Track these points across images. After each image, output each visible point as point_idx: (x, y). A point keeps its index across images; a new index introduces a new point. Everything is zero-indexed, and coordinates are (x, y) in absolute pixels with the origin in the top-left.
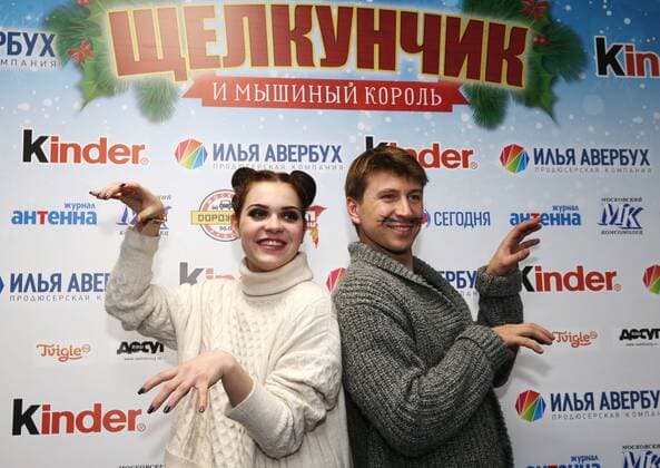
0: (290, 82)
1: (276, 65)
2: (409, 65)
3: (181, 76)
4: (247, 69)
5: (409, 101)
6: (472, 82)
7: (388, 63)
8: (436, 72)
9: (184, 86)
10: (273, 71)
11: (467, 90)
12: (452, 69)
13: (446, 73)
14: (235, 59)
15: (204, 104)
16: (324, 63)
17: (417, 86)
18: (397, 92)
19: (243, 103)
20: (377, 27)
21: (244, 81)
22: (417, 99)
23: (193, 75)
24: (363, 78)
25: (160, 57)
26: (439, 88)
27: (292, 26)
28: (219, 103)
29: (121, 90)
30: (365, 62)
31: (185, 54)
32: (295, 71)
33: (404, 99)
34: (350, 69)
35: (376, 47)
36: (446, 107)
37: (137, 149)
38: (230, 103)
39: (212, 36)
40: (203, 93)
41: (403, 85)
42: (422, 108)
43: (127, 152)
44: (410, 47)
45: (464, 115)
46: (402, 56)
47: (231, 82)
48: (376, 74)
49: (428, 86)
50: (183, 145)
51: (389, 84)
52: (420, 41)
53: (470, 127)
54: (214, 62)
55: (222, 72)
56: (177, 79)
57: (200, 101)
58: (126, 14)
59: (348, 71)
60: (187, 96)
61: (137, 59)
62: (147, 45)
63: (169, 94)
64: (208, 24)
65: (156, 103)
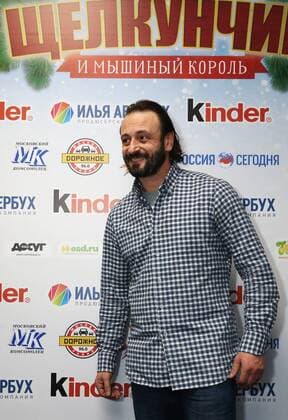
0: (133, 58)
1: (123, 46)
2: (223, 43)
3: (56, 56)
4: (102, 50)
5: (222, 71)
6: (271, 55)
7: (207, 42)
8: (243, 47)
9: (58, 63)
10: (121, 50)
11: (267, 62)
12: (256, 46)
13: (251, 49)
14: (93, 42)
15: (72, 76)
16: (159, 43)
17: (228, 59)
18: (212, 64)
19: (99, 75)
20: (199, 14)
21: (100, 59)
22: (227, 70)
24: (188, 54)
25: (41, 41)
26: (246, 61)
27: (136, 16)
28: (82, 75)
29: (14, 67)
30: (189, 41)
31: (58, 39)
32: (138, 50)
33: (219, 70)
34: (178, 48)
35: (199, 30)
36: (250, 76)
37: (25, 109)
38: (90, 75)
39: (77, 25)
40: (70, 68)
41: (217, 59)
42: (232, 77)
43: (18, 112)
44: (224, 28)
45: (263, 81)
46: (217, 36)
47: (91, 59)
48: (197, 51)
49: (236, 59)
50: (57, 107)
51: (206, 59)
52: (232, 24)
53: (267, 90)
54: (79, 45)
55: (85, 52)
56: (53, 58)
57: (69, 74)
58: (17, 10)
59: (177, 49)
60: (58, 70)
61: (25, 43)
62: (32, 34)
63: (46, 70)
64: (75, 16)
65: (38, 76)
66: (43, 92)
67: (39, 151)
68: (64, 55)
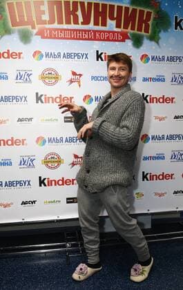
0: (71, 30)
1: (66, 24)
2: (111, 25)
3: (34, 27)
4: (56, 25)
5: (111, 38)
6: (132, 31)
7: (104, 24)
8: (120, 28)
9: (35, 31)
10: (65, 26)
11: (131, 34)
13: (124, 28)
14: (52, 21)
15: (42, 38)
16: (82, 23)
17: (114, 32)
18: (107, 35)
19: (55, 38)
20: (100, 10)
21: (55, 30)
22: (113, 37)
23: (38, 27)
24: (96, 29)
25: (26, 20)
26: (122, 34)
27: (71, 10)
28: (46, 38)
29: (13, 33)
30: (96, 23)
31: (34, 19)
32: (72, 26)
33: (109, 37)
34: (91, 26)
35: (100, 18)
36: (123, 40)
37: (20, 54)
38: (51, 38)
39: (43, 12)
40: (41, 34)
41: (109, 32)
42: (115, 41)
43: (16, 55)
44: (112, 18)
45: (129, 43)
46: (109, 21)
47: (51, 30)
48: (100, 28)
49: (118, 32)
50: (35, 52)
51: (104, 32)
52: (115, 16)
53: (131, 47)
54: (45, 22)
55: (48, 26)
56: (32, 29)
57: (40, 36)
58: (13, 3)
60: (36, 35)
61: (18, 21)
62: (21, 16)
63: (29, 34)
64: (42, 8)
65: (25, 37)
66: (28, 45)
67: (28, 74)
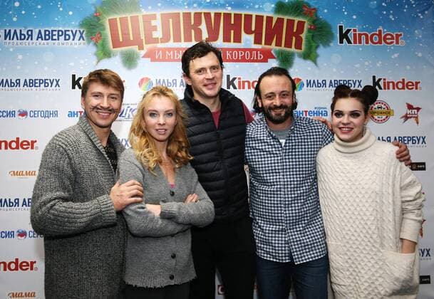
1: (185, 41)
2: (248, 40)
3: (141, 48)
4: (171, 44)
5: (248, 57)
6: (278, 48)
7: (238, 39)
8: (260, 43)
9: (143, 53)
10: (183, 44)
11: (276, 52)
12: (268, 42)
13: (265, 44)
14: (166, 39)
15: (151, 61)
17: (251, 50)
18: (242, 53)
19: (170, 60)
20: (232, 22)
21: (170, 49)
22: (251, 57)
24: (226, 47)
25: (132, 39)
26: (262, 51)
27: (192, 23)
28: (159, 60)
29: (114, 55)
30: (227, 39)
31: (143, 37)
33: (245, 57)
35: (232, 32)
36: (265, 60)
38: (164, 60)
39: (155, 28)
40: (151, 55)
41: (245, 50)
42: (254, 61)
44: (248, 31)
45: (273, 64)
46: (244, 36)
47: (164, 50)
48: (232, 45)
49: (257, 50)
50: (142, 80)
51: (238, 50)
52: (253, 29)
54: (156, 41)
55: (160, 45)
56: (139, 49)
57: (150, 59)
58: (116, 19)
59: (219, 43)
60: (144, 57)
61: (121, 40)
62: (125, 34)
63: (135, 56)
64: (154, 23)
65: (130, 61)
66: (133, 71)
67: (131, 110)
68: (147, 47)
